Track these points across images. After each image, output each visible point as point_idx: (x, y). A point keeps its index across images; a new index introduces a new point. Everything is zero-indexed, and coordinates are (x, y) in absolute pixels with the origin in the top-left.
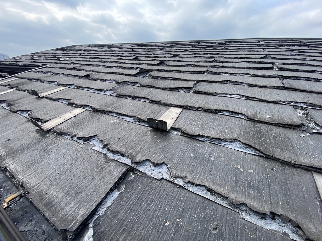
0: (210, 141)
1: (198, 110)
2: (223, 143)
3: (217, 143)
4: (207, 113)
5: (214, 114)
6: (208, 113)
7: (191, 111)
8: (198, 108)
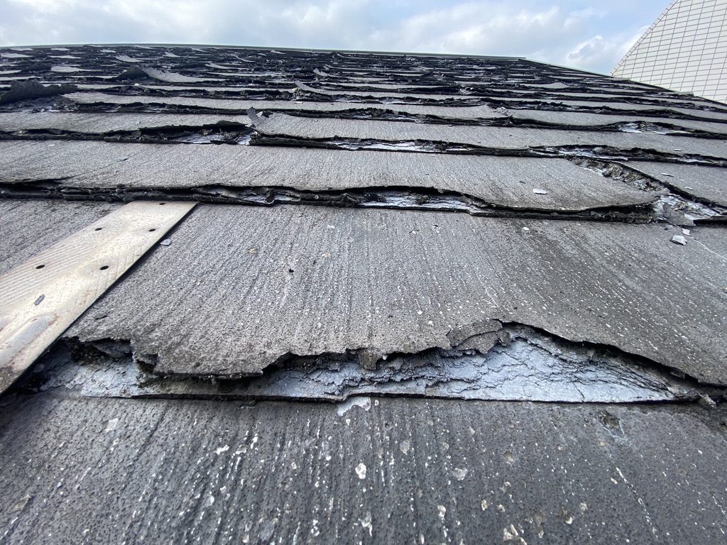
0: (371, 381)
1: (278, 203)
2: (456, 373)
3: (421, 390)
4: (319, 209)
5: (352, 211)
6: (323, 211)
7: (242, 210)
8: (273, 195)
